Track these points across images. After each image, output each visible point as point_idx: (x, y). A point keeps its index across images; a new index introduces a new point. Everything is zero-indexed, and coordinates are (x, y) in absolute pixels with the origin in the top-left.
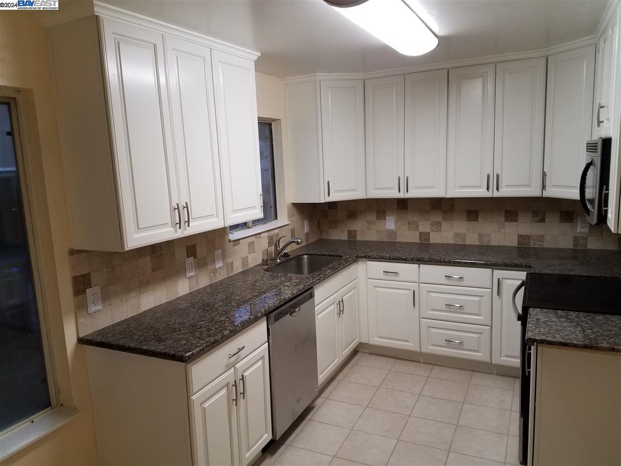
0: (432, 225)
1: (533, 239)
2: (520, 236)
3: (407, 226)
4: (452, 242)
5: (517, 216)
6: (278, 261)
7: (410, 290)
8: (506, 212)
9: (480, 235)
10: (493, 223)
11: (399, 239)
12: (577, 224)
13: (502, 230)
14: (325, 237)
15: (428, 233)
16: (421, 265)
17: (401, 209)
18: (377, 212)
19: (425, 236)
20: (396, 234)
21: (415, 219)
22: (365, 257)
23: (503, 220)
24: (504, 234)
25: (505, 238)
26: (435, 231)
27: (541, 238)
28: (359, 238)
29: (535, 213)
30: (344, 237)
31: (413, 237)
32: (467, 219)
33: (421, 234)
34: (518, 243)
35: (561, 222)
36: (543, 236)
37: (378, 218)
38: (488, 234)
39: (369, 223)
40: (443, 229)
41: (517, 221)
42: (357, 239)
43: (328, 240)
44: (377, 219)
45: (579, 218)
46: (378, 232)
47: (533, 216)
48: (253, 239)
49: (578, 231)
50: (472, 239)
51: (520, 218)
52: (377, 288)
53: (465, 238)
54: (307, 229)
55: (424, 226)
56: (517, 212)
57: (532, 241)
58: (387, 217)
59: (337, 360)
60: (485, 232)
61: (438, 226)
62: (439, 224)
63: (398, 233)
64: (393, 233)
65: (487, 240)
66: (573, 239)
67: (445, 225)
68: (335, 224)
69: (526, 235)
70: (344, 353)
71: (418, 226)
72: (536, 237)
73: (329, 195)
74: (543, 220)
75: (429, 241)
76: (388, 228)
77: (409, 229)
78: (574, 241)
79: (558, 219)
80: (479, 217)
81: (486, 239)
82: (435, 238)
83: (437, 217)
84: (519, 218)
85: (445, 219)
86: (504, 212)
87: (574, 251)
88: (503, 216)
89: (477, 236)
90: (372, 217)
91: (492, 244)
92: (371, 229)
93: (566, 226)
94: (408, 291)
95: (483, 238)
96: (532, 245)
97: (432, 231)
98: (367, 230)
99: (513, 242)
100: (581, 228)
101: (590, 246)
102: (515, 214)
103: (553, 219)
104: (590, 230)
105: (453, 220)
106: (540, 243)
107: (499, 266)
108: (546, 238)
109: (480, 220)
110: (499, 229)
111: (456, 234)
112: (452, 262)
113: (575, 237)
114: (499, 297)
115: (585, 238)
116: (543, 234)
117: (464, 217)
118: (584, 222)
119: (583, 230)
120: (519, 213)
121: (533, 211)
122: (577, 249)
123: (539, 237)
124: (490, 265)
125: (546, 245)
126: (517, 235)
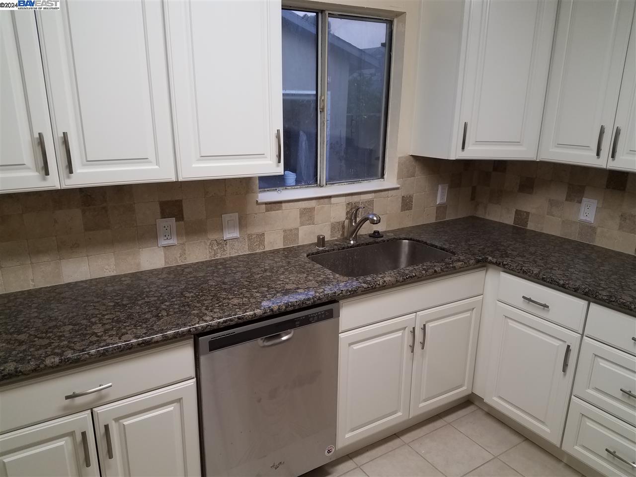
3: (618, 221)
6: (352, 242)
7: (565, 342)
11: (599, 242)
14: (480, 214)
16: (592, 304)
17: (614, 189)
18: (569, 188)
20: (595, 232)
22: (498, 264)
28: (531, 226)
30: (508, 219)
37: (569, 198)
39: (552, 203)
42: (529, 228)
43: (484, 219)
44: (566, 200)
46: (563, 222)
48: (313, 204)
52: (509, 320)
54: (442, 198)
58: (584, 199)
59: (400, 414)
63: (599, 231)
64: (590, 229)
68: (498, 196)
70: (421, 405)
73: (463, 148)
76: (583, 218)
77: (621, 227)
90: (560, 194)
92: (553, 216)
94: (561, 343)
98: (547, 215)
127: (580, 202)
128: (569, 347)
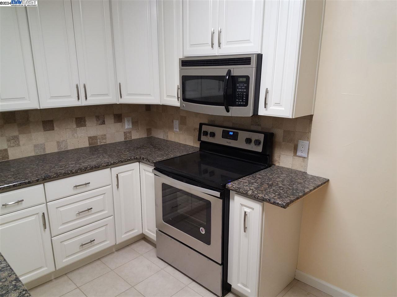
0: (8, 141)
1: (99, 139)
2: (90, 138)
4: (33, 154)
5: (85, 121)
8: (76, 118)
9: (58, 142)
10: (67, 130)
12: (125, 123)
13: (75, 135)
15: (6, 150)
23: (75, 126)
24: (77, 138)
25: (78, 141)
26: (13, 147)
27: (104, 137)
29: (98, 118)
32: (44, 129)
34: (90, 144)
35: (115, 123)
36: (105, 135)
38: (63, 141)
40: (21, 143)
41: (85, 126)
45: (126, 118)
47: (96, 120)
49: (126, 127)
50: (51, 148)
51: (88, 123)
53: (45, 148)
56: (85, 117)
57: (98, 140)
60: (62, 139)
61: (15, 140)
62: (16, 138)
66: (123, 134)
67: (23, 139)
69: (94, 136)
72: (101, 137)
74: (103, 123)
75: (8, 158)
78: (124, 135)
79: (113, 120)
80: (55, 126)
81: (64, 145)
82: (15, 154)
83: (12, 132)
84: (86, 123)
85: (22, 132)
86: (74, 119)
88: (74, 123)
89: (55, 144)
91: (69, 149)
93: (118, 125)
94: (38, 215)
95: (61, 145)
96: (99, 144)
97: (10, 146)
99: (85, 144)
100: (128, 125)
101: (133, 138)
102: (83, 120)
103: (110, 121)
104: (132, 126)
105: (30, 132)
106: (104, 141)
107: (117, 164)
108: (108, 136)
109: (56, 128)
110: (73, 135)
111: (35, 146)
112: (78, 172)
113: (124, 133)
114: (118, 190)
115: (130, 132)
116: (105, 133)
117: (41, 128)
118: (128, 121)
119: (129, 127)
120: (86, 119)
121: (96, 116)
122: (127, 141)
123: (103, 136)
124: (110, 165)
125: (108, 142)
126: (87, 138)
128: (44, 213)
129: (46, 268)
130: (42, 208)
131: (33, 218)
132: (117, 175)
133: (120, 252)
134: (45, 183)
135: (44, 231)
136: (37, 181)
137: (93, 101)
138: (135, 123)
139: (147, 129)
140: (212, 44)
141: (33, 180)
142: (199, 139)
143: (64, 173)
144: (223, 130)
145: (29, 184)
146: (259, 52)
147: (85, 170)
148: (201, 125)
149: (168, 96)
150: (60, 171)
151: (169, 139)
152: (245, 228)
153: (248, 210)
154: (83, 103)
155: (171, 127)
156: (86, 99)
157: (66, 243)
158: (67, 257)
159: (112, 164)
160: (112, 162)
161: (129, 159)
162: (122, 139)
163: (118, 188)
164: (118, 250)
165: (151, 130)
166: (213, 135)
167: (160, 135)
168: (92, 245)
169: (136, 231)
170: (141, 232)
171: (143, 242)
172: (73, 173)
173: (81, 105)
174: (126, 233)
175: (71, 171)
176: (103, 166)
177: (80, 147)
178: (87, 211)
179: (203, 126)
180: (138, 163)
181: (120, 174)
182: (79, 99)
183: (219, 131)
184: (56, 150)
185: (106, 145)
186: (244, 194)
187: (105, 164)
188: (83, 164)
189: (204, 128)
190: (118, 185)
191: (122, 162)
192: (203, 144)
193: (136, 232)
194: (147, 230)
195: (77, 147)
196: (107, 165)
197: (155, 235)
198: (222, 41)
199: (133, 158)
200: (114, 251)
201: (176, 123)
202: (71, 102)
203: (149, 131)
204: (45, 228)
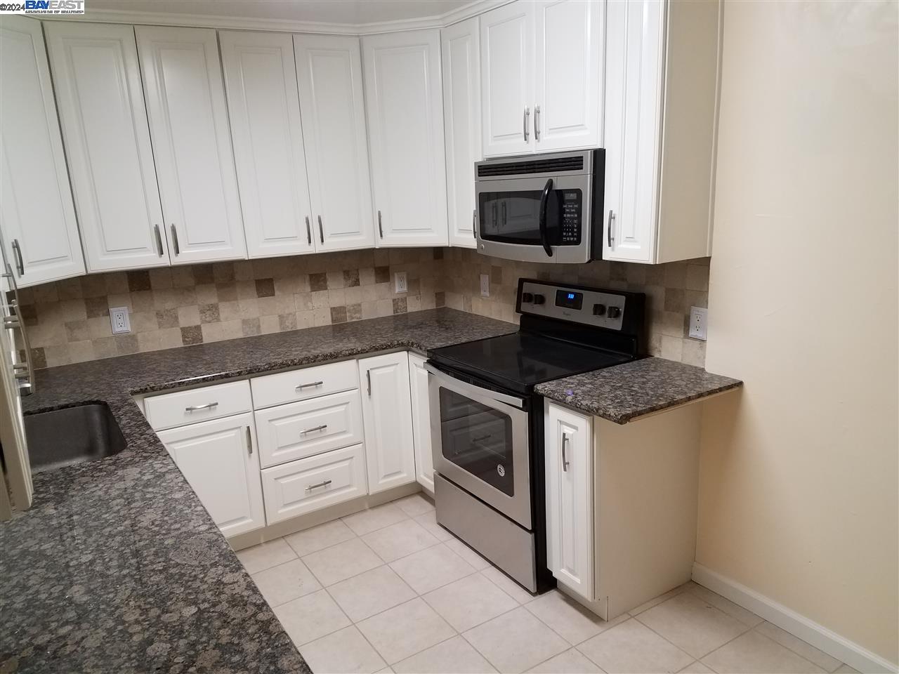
0: (202, 312)
1: (349, 311)
2: (333, 309)
3: (155, 319)
4: (241, 335)
5: (325, 281)
8: (311, 276)
9: (281, 317)
10: (295, 295)
11: (144, 348)
12: (394, 282)
13: (309, 304)
15: (198, 328)
17: (139, 290)
18: (86, 303)
19: (191, 333)
20: (137, 341)
21: (169, 305)
23: (308, 289)
24: (313, 310)
25: (315, 315)
26: (210, 322)
27: (357, 308)
28: (51, 362)
29: (347, 274)
31: (170, 339)
32: (258, 294)
33: (185, 331)
34: (333, 321)
35: (377, 282)
36: (360, 305)
37: (91, 314)
38: (290, 314)
39: (70, 326)
40: (222, 316)
41: (326, 289)
42: (48, 365)
44: (89, 317)
45: (396, 274)
46: (95, 342)
47: (345, 278)
49: (397, 291)
50: (270, 326)
51: (330, 284)
53: (259, 326)
55: (189, 316)
56: (325, 274)
57: (348, 314)
58: (111, 309)
60: (287, 312)
61: (212, 312)
62: (214, 308)
63: (139, 337)
64: (131, 338)
65: (292, 323)
66: (392, 303)
67: (225, 309)
69: (340, 307)
71: (177, 318)
72: (352, 308)
74: (357, 283)
75: (201, 340)
76: (118, 329)
77: (160, 326)
78: (394, 305)
79: (373, 278)
80: (275, 288)
81: (290, 322)
82: (211, 334)
83: (209, 297)
84: (328, 283)
85: (222, 298)
86: (308, 277)
87: (395, 318)
88: (307, 283)
89: (277, 319)
90: (77, 314)
92: (78, 340)
93: (383, 286)
94: (239, 430)
95: (285, 322)
96: (349, 320)
97: (204, 322)
98: (69, 341)
99: (325, 320)
100: (399, 287)
101: (410, 309)
102: (323, 278)
103: (368, 280)
104: (408, 288)
105: (236, 299)
106: (358, 315)
107: (367, 352)
108: (364, 307)
109: (277, 293)
110: (305, 304)
111: (245, 322)
112: (304, 362)
113: (394, 300)
114: (370, 398)
115: (404, 300)
116: (359, 302)
117: (253, 291)
118: (401, 279)
119: (401, 290)
120: (327, 277)
121: (344, 272)
122: (398, 315)
123: (355, 307)
124: (356, 354)
125: (365, 316)
126: (329, 309)
127: (108, 314)
128: (248, 427)
129: (251, 520)
130: (246, 419)
131: (232, 434)
132: (368, 371)
133: (376, 511)
134: (251, 379)
135: (250, 456)
136: (240, 374)
137: (333, 244)
138: (413, 283)
139: (436, 294)
140: (526, 135)
141: (233, 372)
142: (518, 310)
143: (282, 363)
144: (558, 291)
145: (227, 378)
146: (599, 146)
147: (315, 361)
148: (522, 281)
149: (461, 230)
150: (277, 360)
151: (474, 311)
152: (565, 464)
153: (569, 431)
154: (317, 248)
155: (476, 289)
156: (322, 241)
157: (283, 481)
158: (285, 505)
159: (358, 353)
160: (359, 349)
161: (389, 344)
162: (390, 313)
163: (370, 394)
164: (373, 507)
165: (444, 296)
166: (541, 300)
167: (458, 303)
168: (329, 489)
169: (405, 475)
170: (413, 479)
171: (419, 498)
172: (296, 364)
173: (314, 252)
174: (386, 476)
175: (292, 361)
176: (344, 356)
177: (317, 326)
178: (319, 430)
179: (525, 284)
180: (405, 353)
181: (374, 371)
182: (310, 242)
183: (551, 293)
184: (277, 330)
185: (360, 323)
186: (560, 401)
187: (347, 352)
188: (313, 351)
189: (528, 288)
190: (369, 390)
191: (377, 350)
192: (526, 318)
193: (405, 478)
194: (422, 476)
195: (311, 325)
196: (350, 354)
197: (433, 483)
198: (543, 128)
199: (396, 343)
200: (367, 507)
201: (485, 280)
202: (299, 247)
203: (440, 297)
204: (251, 452)
